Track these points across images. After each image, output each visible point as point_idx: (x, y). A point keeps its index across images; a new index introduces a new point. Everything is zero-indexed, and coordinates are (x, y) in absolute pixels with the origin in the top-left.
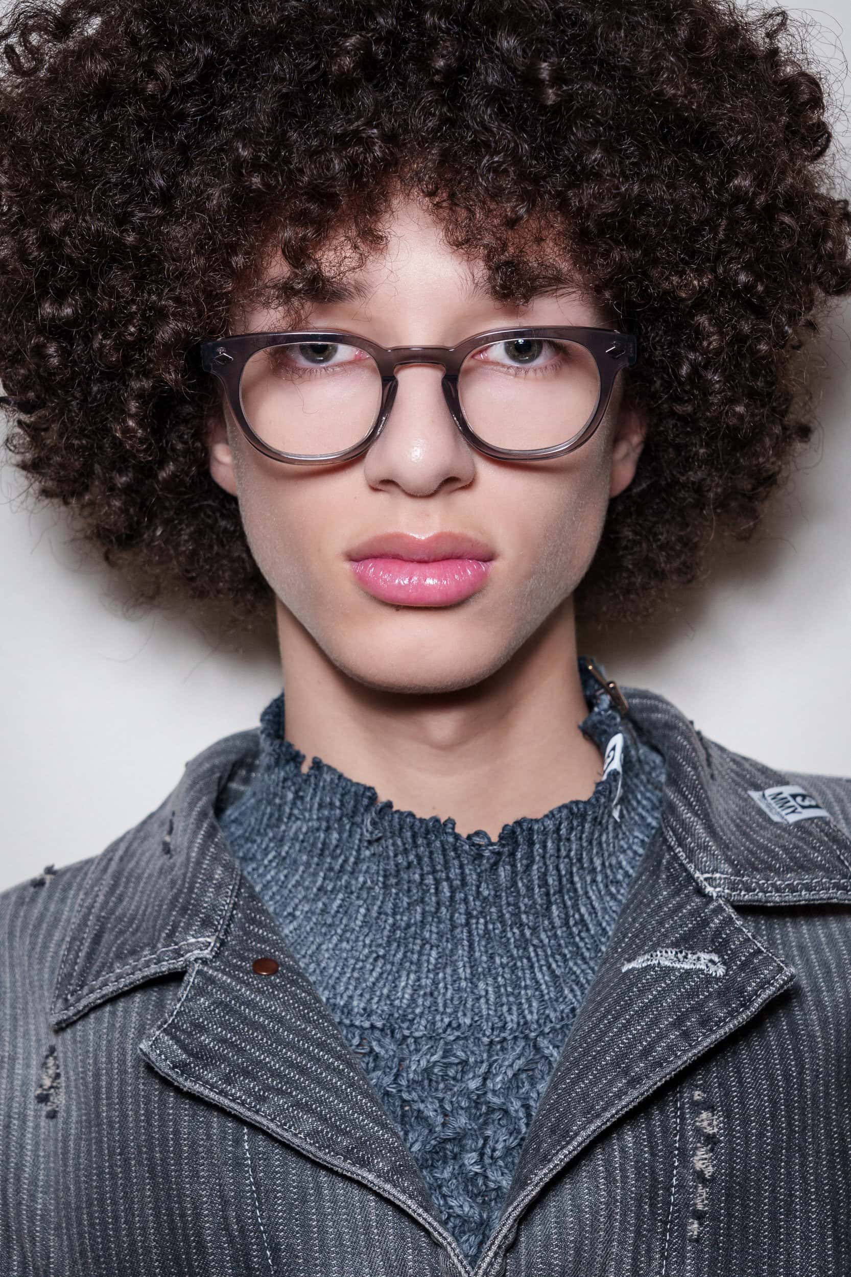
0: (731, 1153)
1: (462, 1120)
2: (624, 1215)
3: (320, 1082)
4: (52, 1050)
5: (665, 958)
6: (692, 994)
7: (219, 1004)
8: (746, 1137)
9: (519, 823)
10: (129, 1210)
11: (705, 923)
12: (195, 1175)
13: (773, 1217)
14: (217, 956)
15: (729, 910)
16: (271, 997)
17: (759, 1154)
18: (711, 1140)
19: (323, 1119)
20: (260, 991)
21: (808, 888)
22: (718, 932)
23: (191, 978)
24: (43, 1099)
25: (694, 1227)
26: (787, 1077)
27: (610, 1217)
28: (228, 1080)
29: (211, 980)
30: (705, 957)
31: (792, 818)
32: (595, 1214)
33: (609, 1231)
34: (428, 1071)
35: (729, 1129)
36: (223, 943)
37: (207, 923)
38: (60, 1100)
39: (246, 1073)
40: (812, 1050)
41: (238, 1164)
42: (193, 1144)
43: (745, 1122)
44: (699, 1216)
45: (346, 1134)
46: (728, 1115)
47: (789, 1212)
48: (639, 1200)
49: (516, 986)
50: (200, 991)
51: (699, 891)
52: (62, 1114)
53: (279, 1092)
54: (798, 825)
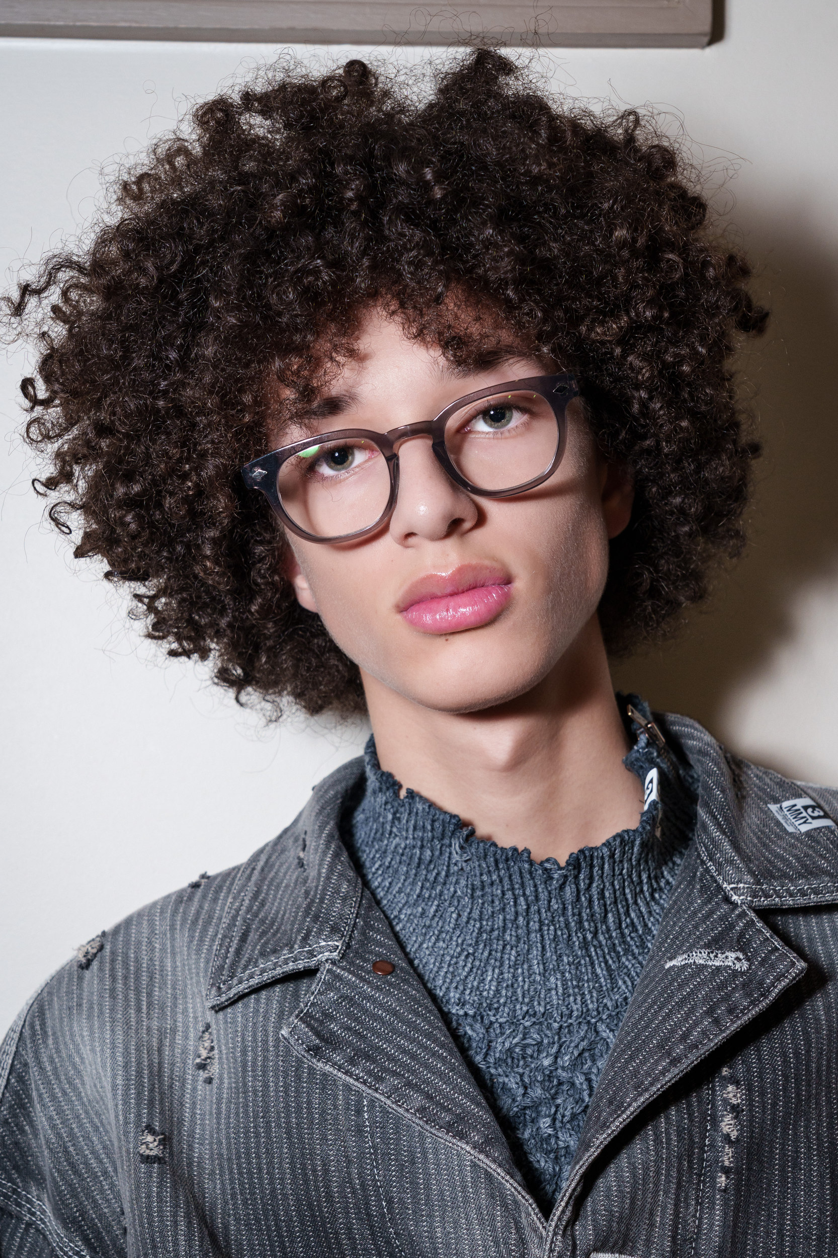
0: (751, 1121)
1: (537, 1092)
2: (668, 1170)
3: (426, 1066)
4: (208, 1027)
5: (699, 957)
6: (722, 986)
7: (344, 997)
8: (763, 1104)
9: (582, 851)
10: (270, 1164)
11: (732, 926)
12: (324, 1138)
13: (783, 1170)
14: (343, 956)
15: (752, 915)
16: (388, 993)
17: (773, 1120)
18: (735, 1109)
19: (429, 1097)
20: (378, 989)
21: (814, 891)
22: (742, 935)
23: (322, 975)
24: (201, 1067)
25: (722, 1180)
26: (797, 1054)
28: (352, 1061)
29: (338, 978)
30: (732, 955)
31: (804, 828)
34: (510, 1050)
35: (750, 1100)
36: (348, 946)
37: (335, 930)
38: (215, 1069)
39: (368, 1057)
40: (818, 1031)
41: (359, 1130)
42: (323, 1113)
43: (762, 1094)
44: (726, 1171)
45: (448, 1110)
46: (750, 1089)
47: (796, 1165)
48: (680, 1158)
49: (579, 980)
50: (329, 986)
51: (727, 900)
52: (216, 1082)
53: (395, 1074)
54: (808, 834)
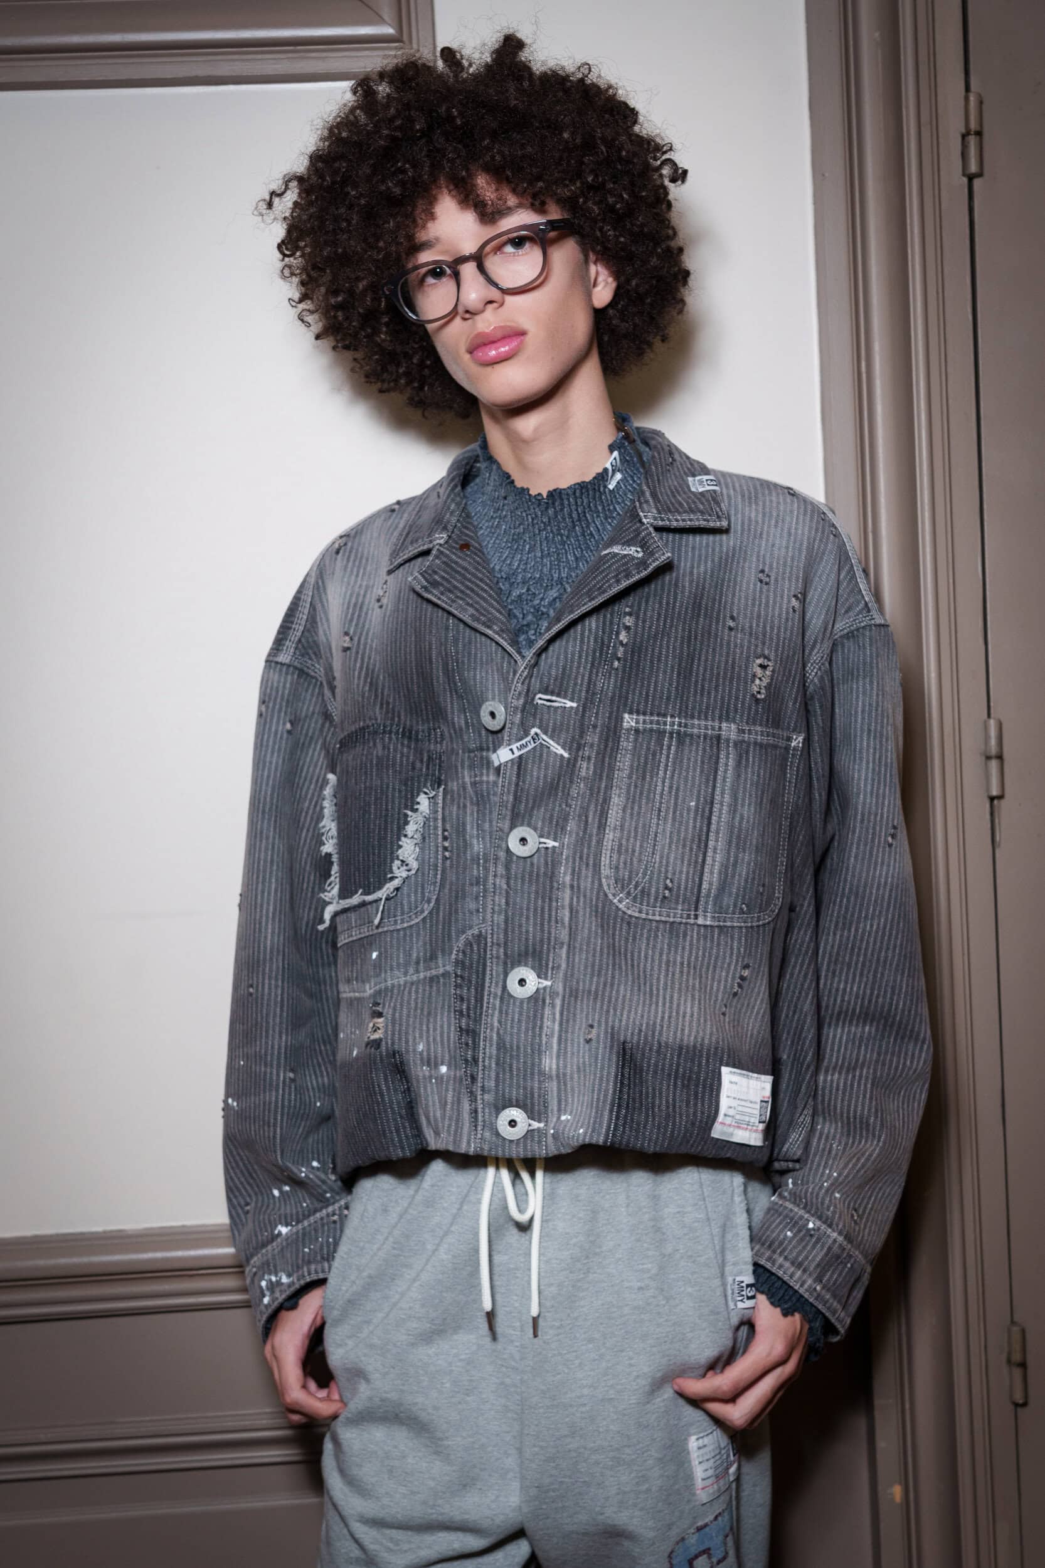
0: (636, 633)
2: (587, 657)
3: (478, 595)
4: (386, 581)
5: (618, 549)
6: (625, 564)
7: (444, 563)
8: (644, 627)
9: (555, 490)
10: (406, 646)
11: (639, 534)
12: (431, 632)
13: (652, 662)
14: (446, 542)
15: (651, 529)
16: (464, 560)
17: (649, 636)
18: (627, 628)
19: (477, 610)
20: (460, 557)
21: (691, 520)
22: (643, 539)
23: (434, 552)
24: (379, 600)
25: (616, 664)
26: (668, 603)
27: (580, 657)
28: (442, 594)
29: (442, 553)
30: (634, 549)
31: (701, 490)
32: (573, 655)
33: (579, 663)
35: (636, 625)
36: (450, 537)
37: (445, 528)
38: (385, 601)
39: (450, 591)
41: (447, 628)
42: (431, 619)
43: (644, 621)
44: (619, 659)
46: (637, 618)
47: (659, 660)
48: (594, 652)
49: (559, 561)
50: (437, 557)
51: (639, 521)
53: (461, 599)
54: (702, 494)
